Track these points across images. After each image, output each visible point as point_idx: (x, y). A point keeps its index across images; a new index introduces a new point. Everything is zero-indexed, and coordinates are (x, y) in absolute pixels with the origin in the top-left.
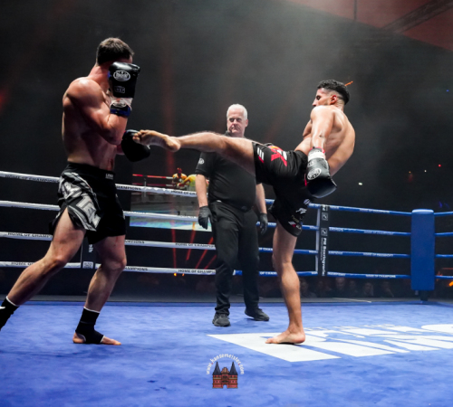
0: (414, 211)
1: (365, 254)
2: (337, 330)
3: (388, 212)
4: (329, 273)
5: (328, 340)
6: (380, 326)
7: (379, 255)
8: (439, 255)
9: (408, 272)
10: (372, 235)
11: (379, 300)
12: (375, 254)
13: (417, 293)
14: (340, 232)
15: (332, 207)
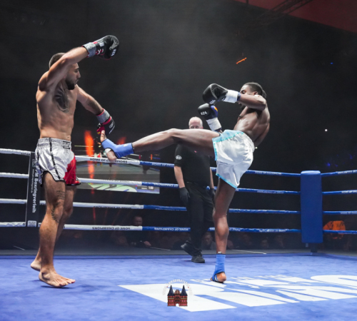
0: (303, 172)
2: (234, 280)
3: (280, 173)
5: (226, 291)
6: (273, 277)
8: (326, 212)
9: (299, 226)
11: (272, 252)
13: (307, 246)
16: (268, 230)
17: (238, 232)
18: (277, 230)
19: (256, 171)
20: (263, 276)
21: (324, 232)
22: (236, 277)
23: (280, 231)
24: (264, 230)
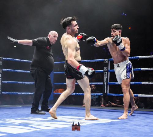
1: (19, 82)
4: (3, 93)
6: (26, 118)
7: (26, 83)
8: (55, 83)
10: (22, 73)
11: (25, 106)
12: (24, 83)
14: (5, 71)
15: (3, 58)
16: (23, 93)
17: (5, 94)
18: (28, 93)
19: (17, 60)
20: (21, 118)
21: (54, 94)
22: (5, 119)
23: (30, 93)
24: (20, 93)
